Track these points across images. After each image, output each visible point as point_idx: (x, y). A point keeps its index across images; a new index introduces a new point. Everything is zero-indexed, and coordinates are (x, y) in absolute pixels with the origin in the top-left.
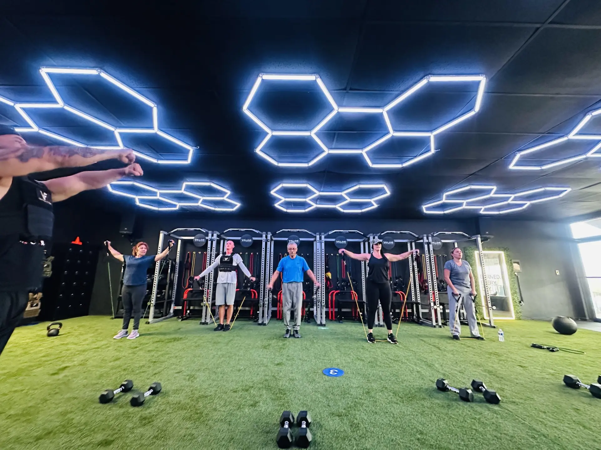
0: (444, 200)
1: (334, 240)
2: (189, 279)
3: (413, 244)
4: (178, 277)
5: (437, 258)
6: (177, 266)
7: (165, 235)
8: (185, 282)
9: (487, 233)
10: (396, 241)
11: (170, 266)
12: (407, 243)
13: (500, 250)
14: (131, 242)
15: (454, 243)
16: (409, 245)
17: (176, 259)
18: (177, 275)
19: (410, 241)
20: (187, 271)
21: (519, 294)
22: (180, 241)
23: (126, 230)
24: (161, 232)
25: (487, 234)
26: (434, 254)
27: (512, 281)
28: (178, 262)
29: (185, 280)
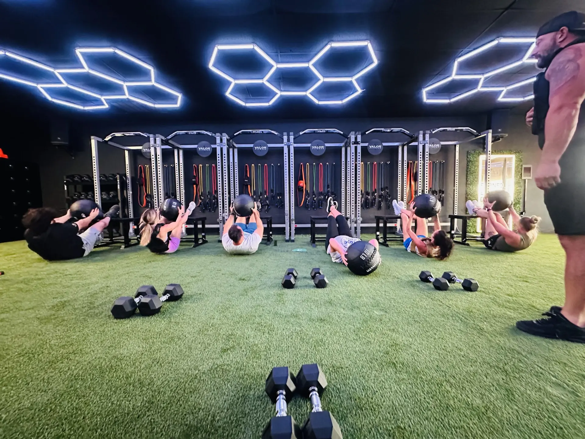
0: (454, 75)
1: (309, 145)
2: (146, 197)
3: (406, 148)
4: (133, 194)
5: (433, 165)
6: (129, 181)
7: (98, 141)
8: (142, 201)
9: (500, 130)
10: (385, 144)
11: (118, 181)
12: (398, 147)
13: (511, 154)
14: (72, 156)
15: (455, 145)
16: (400, 149)
17: (126, 174)
18: (130, 193)
19: (402, 143)
20: (142, 187)
21: (522, 205)
22: (127, 153)
23: (59, 141)
24: (92, 137)
25: (500, 132)
26: (429, 160)
27: (518, 190)
28: (129, 177)
29: (142, 198)
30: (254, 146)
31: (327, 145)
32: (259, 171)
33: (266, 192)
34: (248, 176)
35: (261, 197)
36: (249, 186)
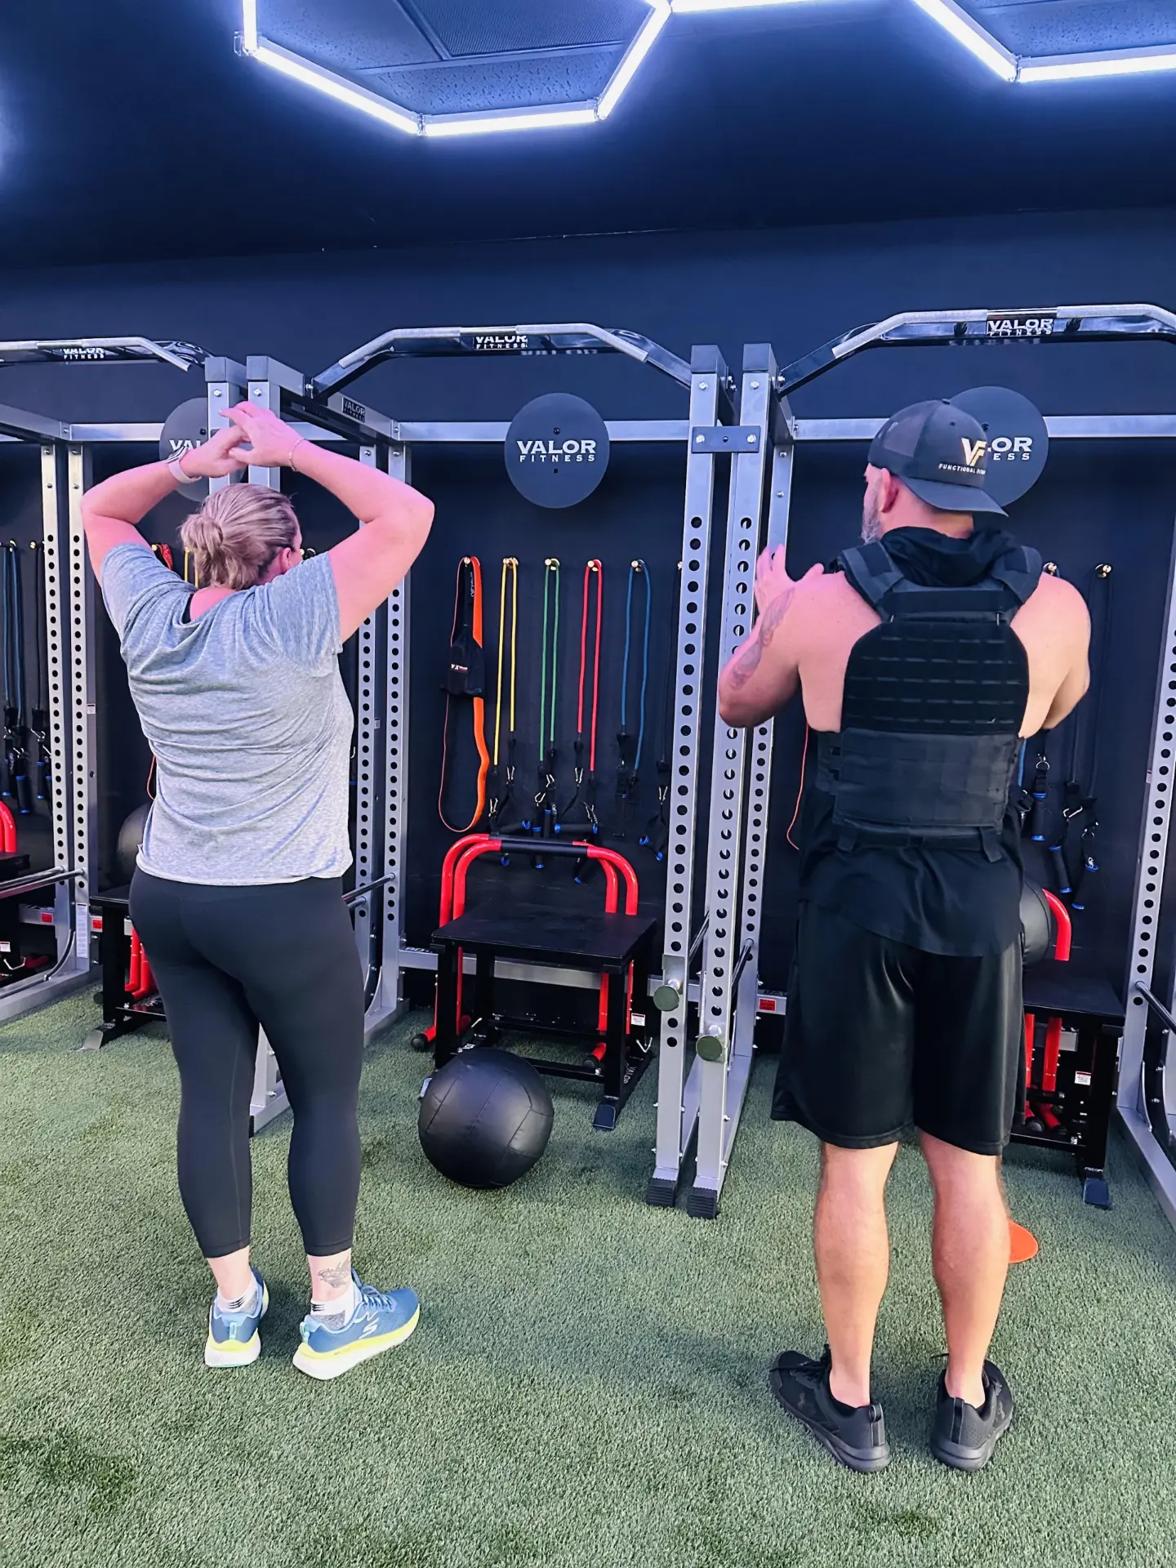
30: (513, 436)
31: (1060, 427)
32: (549, 606)
33: (580, 749)
34: (477, 637)
35: (550, 778)
36: (478, 703)
